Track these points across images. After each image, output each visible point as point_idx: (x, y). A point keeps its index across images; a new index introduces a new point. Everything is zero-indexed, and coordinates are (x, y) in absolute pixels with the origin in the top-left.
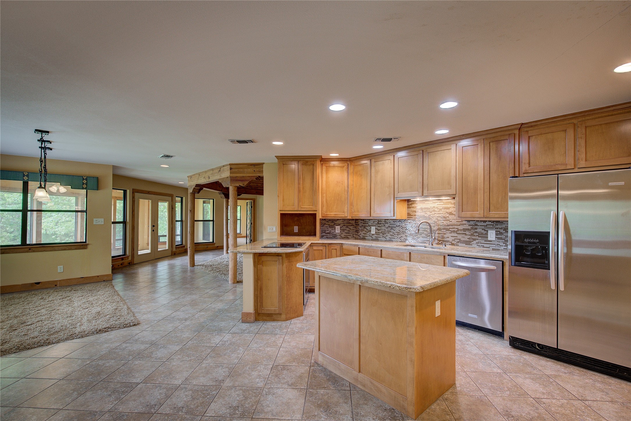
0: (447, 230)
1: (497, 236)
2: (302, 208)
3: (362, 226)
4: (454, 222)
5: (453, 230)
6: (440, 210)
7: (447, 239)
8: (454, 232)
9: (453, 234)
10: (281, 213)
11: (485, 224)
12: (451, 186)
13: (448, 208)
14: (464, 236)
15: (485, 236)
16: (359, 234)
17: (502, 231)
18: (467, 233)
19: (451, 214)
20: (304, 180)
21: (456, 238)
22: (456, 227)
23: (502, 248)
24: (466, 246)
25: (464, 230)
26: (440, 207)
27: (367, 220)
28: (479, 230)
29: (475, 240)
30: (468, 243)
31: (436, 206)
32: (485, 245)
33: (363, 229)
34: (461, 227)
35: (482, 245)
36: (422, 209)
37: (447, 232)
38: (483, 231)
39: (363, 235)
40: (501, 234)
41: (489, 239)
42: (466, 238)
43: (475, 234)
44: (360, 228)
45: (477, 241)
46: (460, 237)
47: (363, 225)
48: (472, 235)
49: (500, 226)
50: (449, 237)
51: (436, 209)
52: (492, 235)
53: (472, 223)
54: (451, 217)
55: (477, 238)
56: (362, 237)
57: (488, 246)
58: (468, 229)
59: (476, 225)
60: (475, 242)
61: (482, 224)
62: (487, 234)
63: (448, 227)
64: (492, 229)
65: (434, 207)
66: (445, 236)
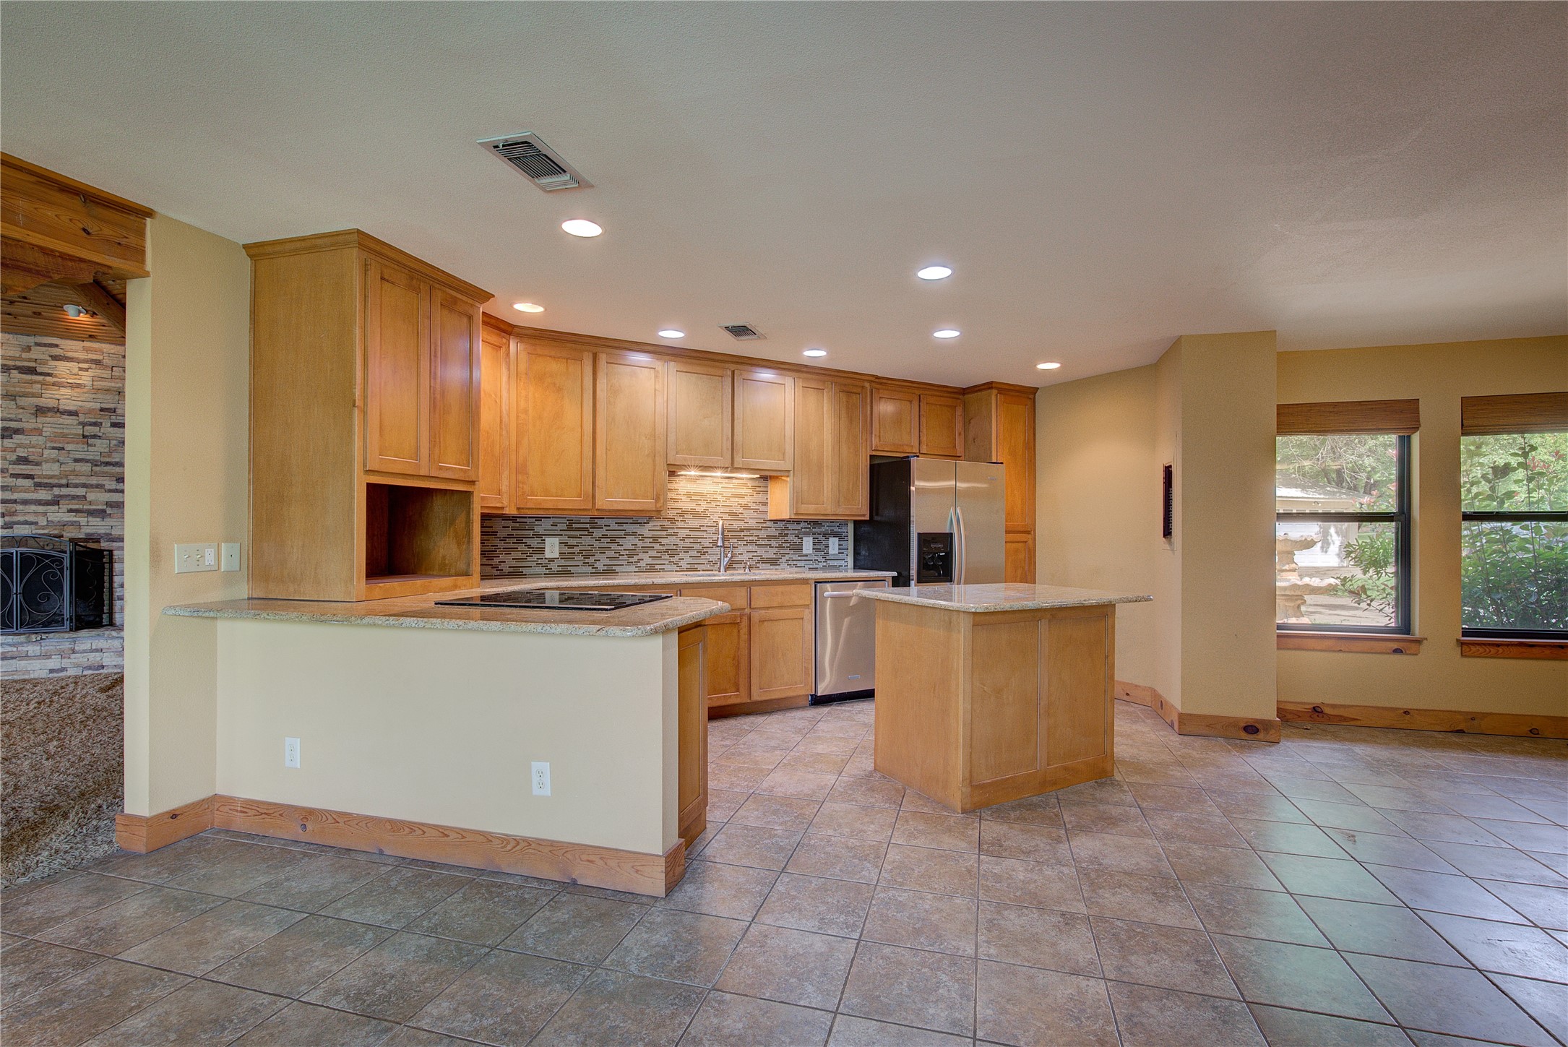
0: (740, 539)
1: (815, 547)
2: (441, 468)
3: (510, 536)
4: (752, 523)
5: (751, 538)
6: (728, 498)
7: (740, 558)
8: (751, 542)
9: (750, 548)
10: (368, 485)
11: (799, 527)
12: (784, 454)
13: (742, 496)
14: (768, 548)
15: (798, 547)
16: (496, 561)
17: (821, 537)
18: (774, 543)
19: (746, 507)
20: (435, 362)
21: (755, 554)
22: (756, 533)
23: (821, 565)
24: (772, 567)
25: (769, 538)
26: (729, 492)
27: (528, 520)
28: (790, 538)
29: (784, 555)
30: (773, 562)
31: (718, 490)
32: (799, 564)
33: (516, 546)
34: (763, 534)
35: (795, 563)
36: (689, 495)
37: (740, 543)
38: (796, 540)
39: (514, 563)
40: (820, 542)
41: (805, 552)
42: (770, 553)
43: (784, 545)
44: (501, 545)
45: (787, 557)
46: (761, 551)
47: (515, 533)
48: (780, 547)
49: (817, 530)
50: (743, 552)
51: (719, 498)
52: (808, 545)
53: (781, 525)
54: (747, 514)
55: (788, 551)
56: (507, 570)
57: (802, 564)
58: (774, 537)
59: (787, 529)
60: (784, 559)
61: (795, 526)
62: (801, 544)
63: (742, 534)
64: (807, 534)
65: (715, 493)
66: (736, 551)
